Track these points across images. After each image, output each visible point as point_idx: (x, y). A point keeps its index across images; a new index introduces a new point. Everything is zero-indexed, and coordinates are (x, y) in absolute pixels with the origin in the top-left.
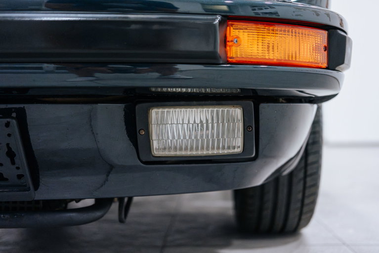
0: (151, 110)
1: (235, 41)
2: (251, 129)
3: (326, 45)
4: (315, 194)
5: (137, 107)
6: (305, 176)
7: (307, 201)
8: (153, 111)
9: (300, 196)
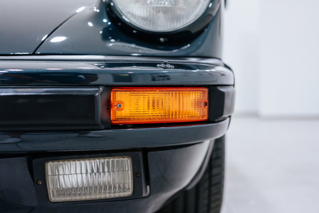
0: (46, 164)
1: (118, 106)
2: (139, 175)
3: (207, 101)
4: (219, 200)
5: (33, 161)
6: (210, 186)
7: (213, 205)
8: (48, 164)
9: (206, 201)
